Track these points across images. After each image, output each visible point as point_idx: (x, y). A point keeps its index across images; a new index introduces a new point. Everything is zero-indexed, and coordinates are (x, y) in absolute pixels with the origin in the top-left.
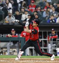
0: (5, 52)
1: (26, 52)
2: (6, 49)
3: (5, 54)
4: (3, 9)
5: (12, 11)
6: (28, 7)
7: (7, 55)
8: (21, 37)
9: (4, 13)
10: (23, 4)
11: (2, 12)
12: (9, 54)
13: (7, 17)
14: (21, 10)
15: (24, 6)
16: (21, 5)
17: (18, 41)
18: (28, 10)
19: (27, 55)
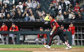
0: (56, 43)
1: (72, 43)
2: (57, 41)
3: (56, 44)
4: (54, 10)
5: (62, 11)
6: (73, 8)
7: (58, 45)
8: (68, 31)
9: (55, 13)
10: (70, 6)
11: (54, 12)
12: (59, 44)
13: (58, 16)
14: (68, 11)
15: (70, 8)
16: (69, 7)
17: (66, 34)
18: (74, 11)
19: (73, 45)
